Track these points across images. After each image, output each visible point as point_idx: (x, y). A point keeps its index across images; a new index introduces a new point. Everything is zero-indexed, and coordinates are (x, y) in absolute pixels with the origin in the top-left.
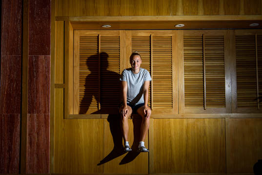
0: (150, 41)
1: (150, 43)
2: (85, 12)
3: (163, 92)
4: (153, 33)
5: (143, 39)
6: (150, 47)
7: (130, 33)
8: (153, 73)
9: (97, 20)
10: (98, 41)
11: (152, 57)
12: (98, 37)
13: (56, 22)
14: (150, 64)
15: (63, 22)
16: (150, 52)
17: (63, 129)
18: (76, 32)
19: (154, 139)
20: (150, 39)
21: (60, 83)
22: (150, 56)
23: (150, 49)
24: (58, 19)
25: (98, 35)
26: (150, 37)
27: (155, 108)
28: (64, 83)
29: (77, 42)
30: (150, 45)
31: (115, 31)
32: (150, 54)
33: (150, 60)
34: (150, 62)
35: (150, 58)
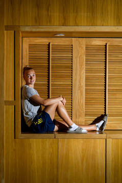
0: (106, 50)
1: (106, 53)
2: (38, 21)
3: (119, 106)
4: (109, 41)
5: (98, 48)
6: (106, 57)
7: (84, 41)
8: (108, 85)
9: (51, 30)
10: (49, 49)
11: (107, 67)
12: (49, 45)
13: (5, 31)
14: (106, 76)
15: (13, 31)
16: (106, 62)
17: (14, 150)
18: (25, 39)
19: (112, 161)
20: (106, 48)
21: (11, 100)
22: (106, 66)
23: (106, 59)
24: (8, 28)
25: (49, 43)
26: (106, 46)
27: (110, 122)
28: (15, 99)
29: (26, 51)
30: (106, 55)
31: (68, 39)
32: (106, 64)
33: (106, 71)
34: (106, 73)
35: (106, 69)
